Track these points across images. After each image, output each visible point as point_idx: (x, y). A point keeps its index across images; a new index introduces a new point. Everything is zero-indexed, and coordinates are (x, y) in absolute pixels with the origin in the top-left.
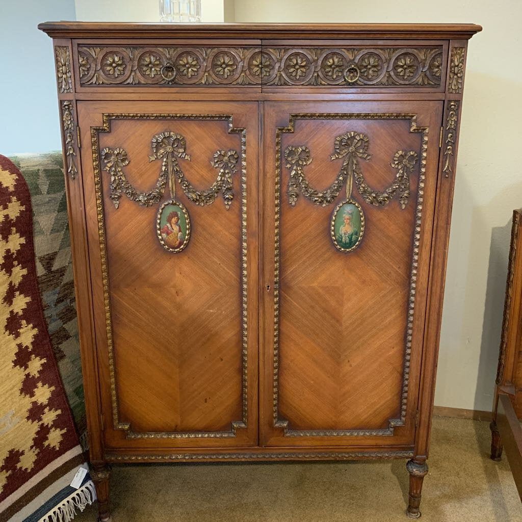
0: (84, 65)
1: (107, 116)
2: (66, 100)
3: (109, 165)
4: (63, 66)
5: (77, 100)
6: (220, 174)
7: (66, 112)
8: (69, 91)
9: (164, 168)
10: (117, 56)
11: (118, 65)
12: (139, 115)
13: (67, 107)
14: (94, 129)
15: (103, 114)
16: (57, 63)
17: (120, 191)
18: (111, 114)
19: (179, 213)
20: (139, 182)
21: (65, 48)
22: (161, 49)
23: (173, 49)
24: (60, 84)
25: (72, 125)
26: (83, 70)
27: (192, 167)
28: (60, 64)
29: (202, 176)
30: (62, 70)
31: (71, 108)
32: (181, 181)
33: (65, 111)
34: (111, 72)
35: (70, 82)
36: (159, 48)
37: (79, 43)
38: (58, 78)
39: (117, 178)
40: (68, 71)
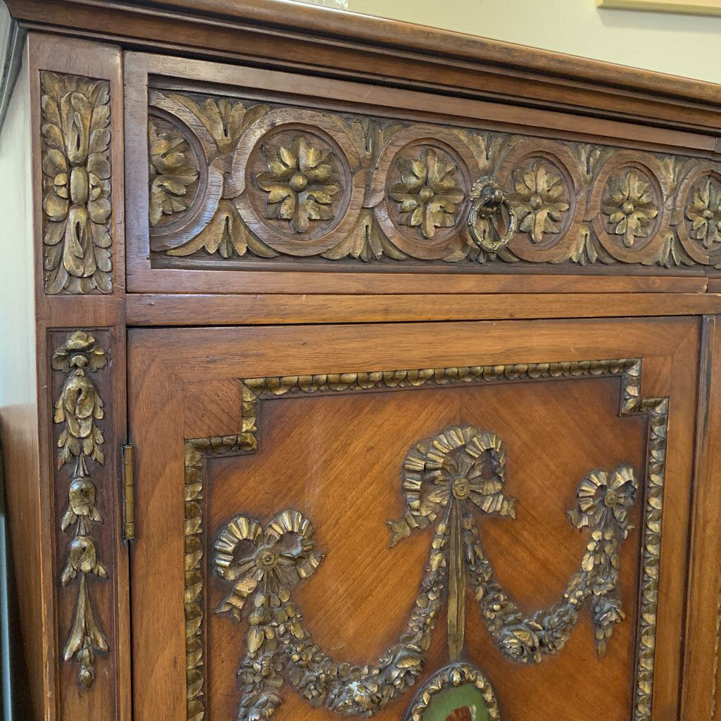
0: (170, 172)
1: (254, 388)
2: (74, 329)
3: (245, 587)
4: (70, 166)
5: (129, 327)
6: (591, 547)
7: (73, 384)
8: (93, 284)
9: (436, 560)
10: (309, 145)
11: (314, 182)
12: (377, 376)
13: (79, 359)
14: (199, 448)
15: (242, 380)
16: (44, 153)
17: (279, 683)
18: (275, 381)
19: (474, 708)
20: (351, 628)
21: (91, 88)
22: (462, 136)
23: (500, 140)
24: (54, 253)
25: (100, 439)
26: (169, 193)
27: (516, 540)
28: (59, 159)
29: (544, 565)
30: (68, 185)
31: (97, 364)
32: (486, 593)
33: (66, 376)
34: (285, 211)
35: (104, 241)
36: (456, 131)
37: (155, 71)
38: (44, 223)
39: (270, 635)
40: (96, 192)
